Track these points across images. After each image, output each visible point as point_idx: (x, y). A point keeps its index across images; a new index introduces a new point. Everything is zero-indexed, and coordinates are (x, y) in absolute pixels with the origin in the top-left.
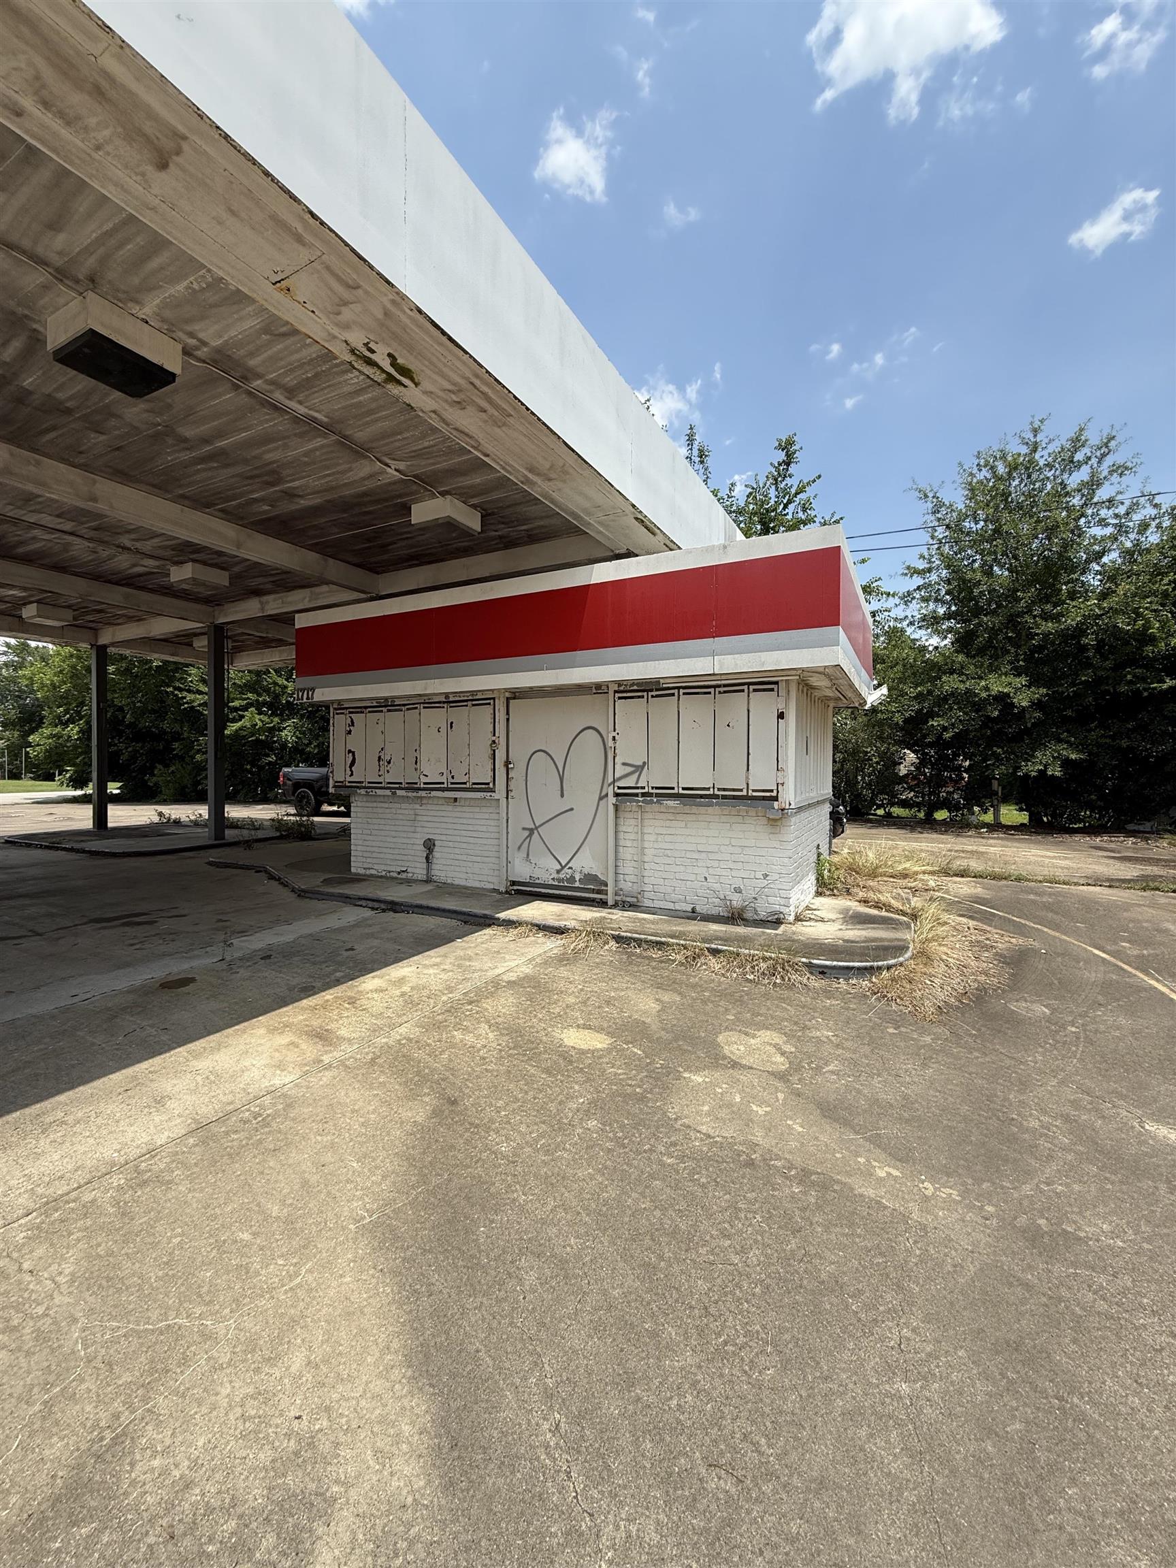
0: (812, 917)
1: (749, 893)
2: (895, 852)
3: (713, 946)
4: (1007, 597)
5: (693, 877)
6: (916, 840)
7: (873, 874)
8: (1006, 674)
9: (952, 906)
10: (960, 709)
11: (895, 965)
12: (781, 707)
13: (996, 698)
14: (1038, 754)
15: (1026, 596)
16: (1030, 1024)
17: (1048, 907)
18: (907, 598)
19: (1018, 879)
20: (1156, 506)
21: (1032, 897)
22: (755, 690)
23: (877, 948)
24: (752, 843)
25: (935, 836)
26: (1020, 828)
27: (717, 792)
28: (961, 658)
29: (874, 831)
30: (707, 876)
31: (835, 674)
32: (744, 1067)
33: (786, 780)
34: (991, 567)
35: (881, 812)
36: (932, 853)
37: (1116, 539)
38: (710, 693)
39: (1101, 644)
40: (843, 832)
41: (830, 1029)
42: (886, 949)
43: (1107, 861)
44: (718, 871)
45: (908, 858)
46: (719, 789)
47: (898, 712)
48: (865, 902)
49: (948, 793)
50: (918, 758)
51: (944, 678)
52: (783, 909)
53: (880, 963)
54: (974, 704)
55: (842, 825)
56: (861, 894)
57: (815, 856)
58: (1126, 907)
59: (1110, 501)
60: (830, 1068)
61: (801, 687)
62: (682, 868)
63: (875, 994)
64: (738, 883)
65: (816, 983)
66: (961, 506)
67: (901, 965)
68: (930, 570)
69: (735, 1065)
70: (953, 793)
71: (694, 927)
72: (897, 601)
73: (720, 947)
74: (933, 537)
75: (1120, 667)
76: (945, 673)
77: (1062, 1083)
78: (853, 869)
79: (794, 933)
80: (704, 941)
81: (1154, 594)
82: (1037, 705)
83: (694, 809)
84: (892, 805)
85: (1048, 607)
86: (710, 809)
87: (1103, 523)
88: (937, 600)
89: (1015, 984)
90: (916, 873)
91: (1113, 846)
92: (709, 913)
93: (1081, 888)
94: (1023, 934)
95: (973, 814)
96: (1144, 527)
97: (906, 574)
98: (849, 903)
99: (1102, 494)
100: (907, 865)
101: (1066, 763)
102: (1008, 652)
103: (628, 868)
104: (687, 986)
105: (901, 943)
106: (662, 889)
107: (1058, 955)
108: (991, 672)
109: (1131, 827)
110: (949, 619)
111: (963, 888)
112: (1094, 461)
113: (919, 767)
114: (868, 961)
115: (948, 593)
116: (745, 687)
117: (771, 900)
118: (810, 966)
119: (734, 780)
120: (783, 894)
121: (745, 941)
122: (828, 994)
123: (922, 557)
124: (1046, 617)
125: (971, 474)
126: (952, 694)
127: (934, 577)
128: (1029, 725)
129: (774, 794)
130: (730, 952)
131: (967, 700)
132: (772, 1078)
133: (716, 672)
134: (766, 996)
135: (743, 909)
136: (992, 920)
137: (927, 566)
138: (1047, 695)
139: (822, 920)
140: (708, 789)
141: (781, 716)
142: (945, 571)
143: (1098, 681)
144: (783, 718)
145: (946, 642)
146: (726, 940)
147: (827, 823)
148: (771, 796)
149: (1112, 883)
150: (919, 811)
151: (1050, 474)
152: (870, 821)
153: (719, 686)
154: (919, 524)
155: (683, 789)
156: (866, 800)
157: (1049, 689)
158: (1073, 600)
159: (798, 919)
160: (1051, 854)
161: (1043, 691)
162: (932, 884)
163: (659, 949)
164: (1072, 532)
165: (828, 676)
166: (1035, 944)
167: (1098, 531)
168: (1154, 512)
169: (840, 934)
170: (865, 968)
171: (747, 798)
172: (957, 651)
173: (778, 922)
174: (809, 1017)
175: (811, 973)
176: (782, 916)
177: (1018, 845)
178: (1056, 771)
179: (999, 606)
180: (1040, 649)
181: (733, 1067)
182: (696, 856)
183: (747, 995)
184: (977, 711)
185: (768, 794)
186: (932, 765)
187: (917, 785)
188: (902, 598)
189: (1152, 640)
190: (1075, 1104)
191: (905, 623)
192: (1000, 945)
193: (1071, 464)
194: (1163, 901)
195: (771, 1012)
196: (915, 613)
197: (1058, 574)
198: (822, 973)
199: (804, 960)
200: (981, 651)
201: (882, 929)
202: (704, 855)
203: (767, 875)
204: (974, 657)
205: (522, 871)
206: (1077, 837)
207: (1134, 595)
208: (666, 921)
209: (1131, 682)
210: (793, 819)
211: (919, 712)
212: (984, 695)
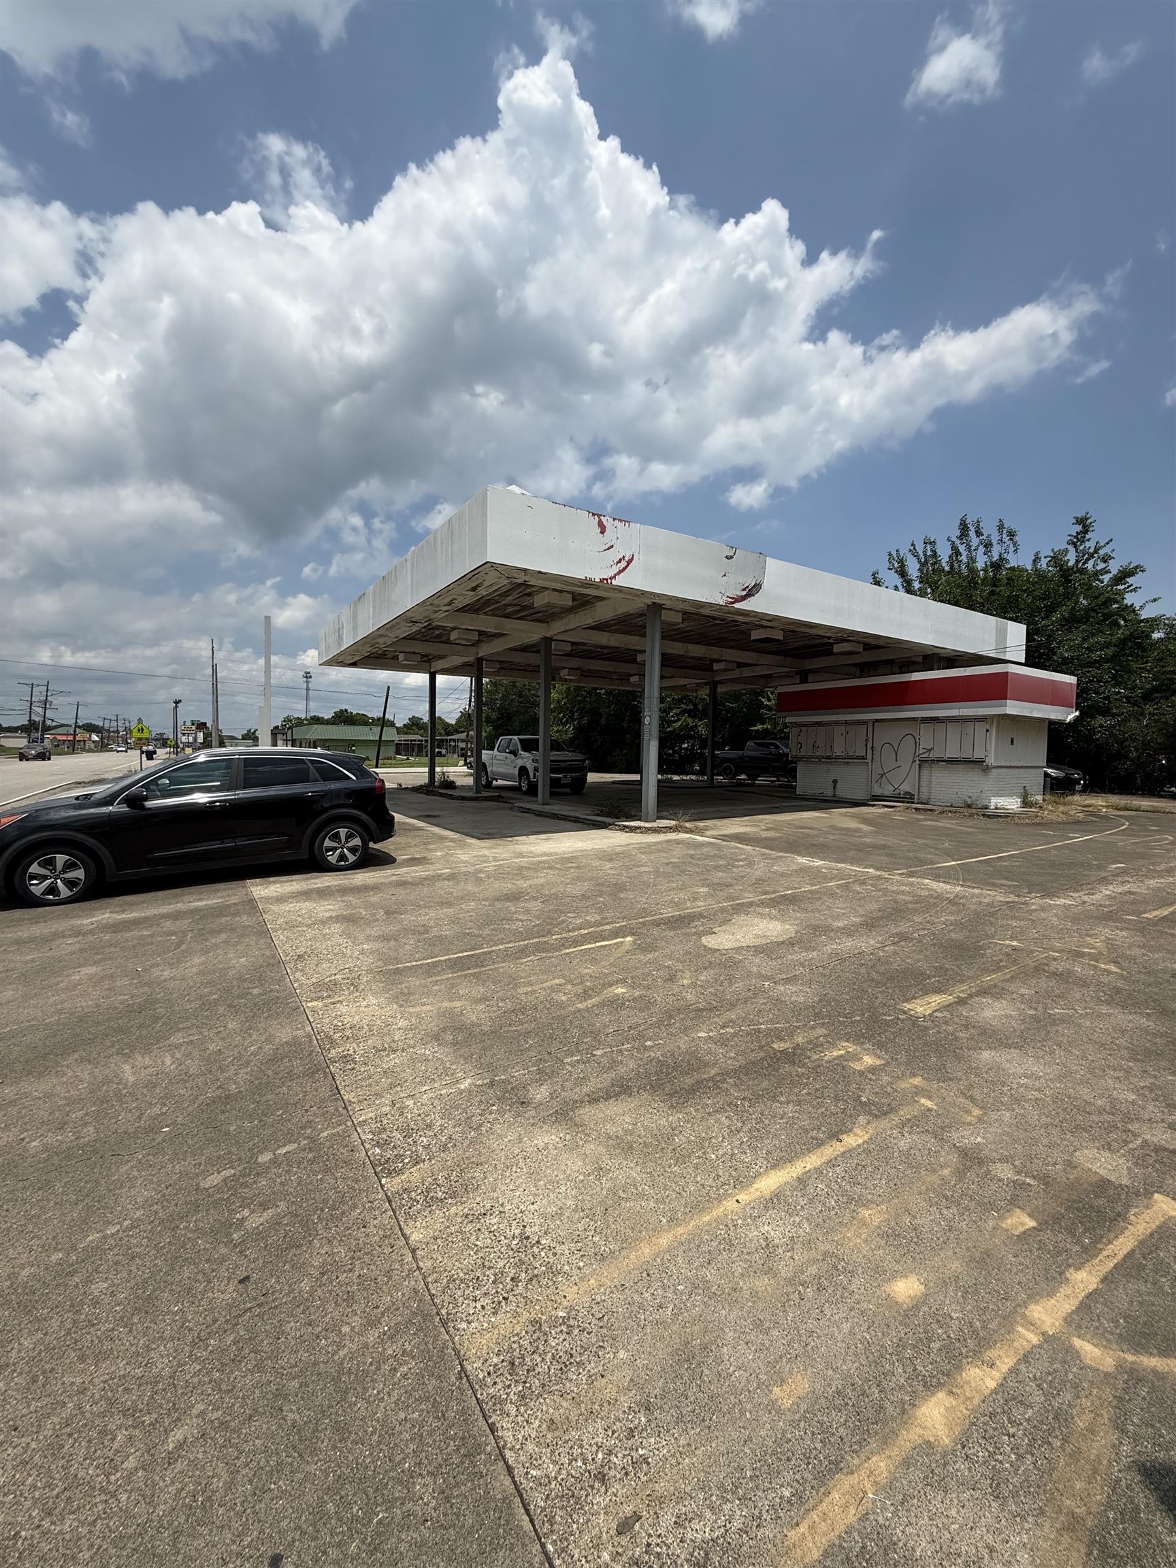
1: (975, 798)
12: (988, 727)
22: (976, 722)
24: (975, 779)
27: (961, 760)
30: (957, 791)
33: (989, 755)
38: (959, 722)
44: (962, 790)
57: (1021, 790)
62: (947, 789)
64: (970, 793)
83: (953, 766)
86: (958, 766)
103: (924, 790)
106: (940, 797)
116: (973, 720)
117: (983, 800)
119: (968, 755)
120: (988, 798)
135: (971, 804)
140: (957, 758)
144: (989, 732)
148: (983, 761)
153: (963, 720)
155: (948, 758)
159: (996, 808)
171: (973, 761)
173: (986, 808)
176: (988, 806)
182: (953, 784)
202: (956, 784)
203: (982, 791)
205: (877, 791)
210: (993, 770)
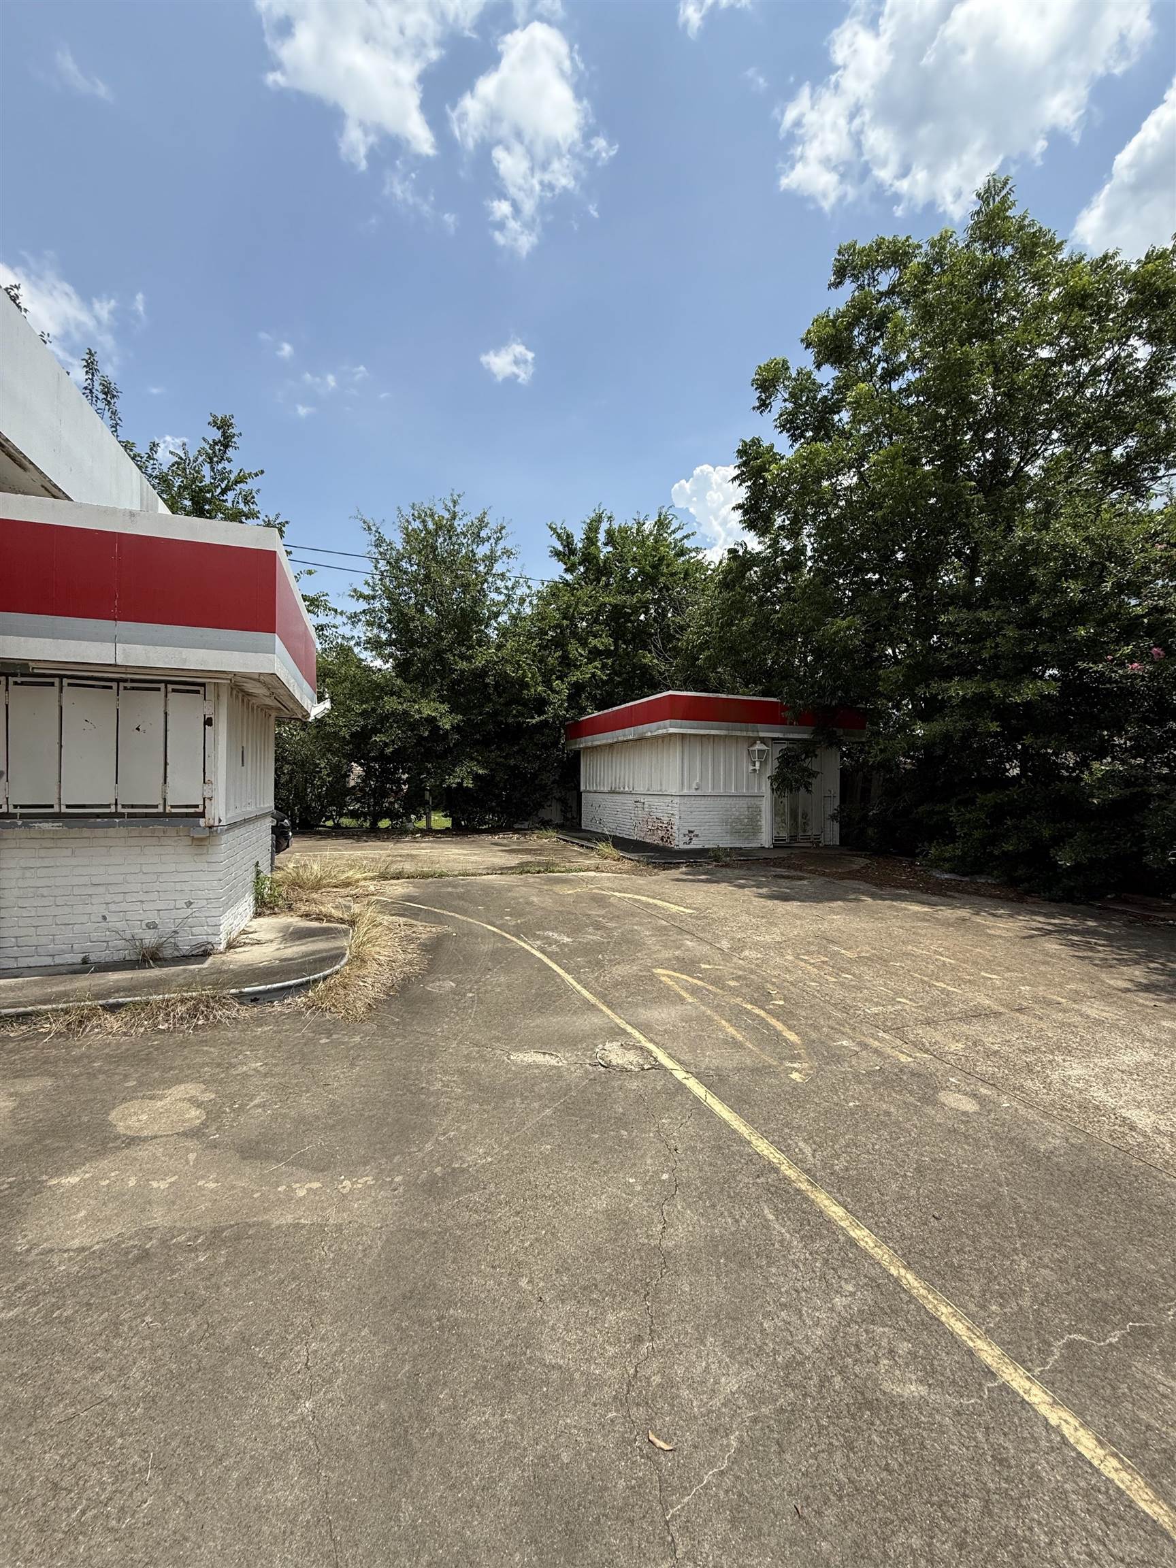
0: (247, 941)
1: (167, 928)
2: (338, 862)
3: (111, 1001)
4: (435, 634)
5: (84, 919)
6: (362, 849)
7: (317, 886)
8: (434, 700)
9: (385, 907)
10: (399, 728)
11: (330, 975)
12: (209, 713)
13: (426, 719)
14: (457, 769)
15: (449, 637)
16: (442, 999)
17: (461, 897)
18: (354, 618)
19: (441, 876)
20: (529, 587)
21: (450, 889)
22: (174, 690)
23: (315, 961)
24: (172, 868)
25: (379, 843)
26: (445, 832)
27: (120, 810)
28: (399, 681)
29: (322, 843)
30: (106, 913)
31: (272, 682)
32: (145, 1140)
33: (215, 795)
34: (423, 607)
35: (330, 823)
36: (373, 860)
37: (506, 606)
38: (110, 688)
39: (497, 683)
40: (288, 846)
41: (258, 1059)
42: (323, 960)
43: (501, 854)
44: (124, 906)
45: (351, 867)
46: (124, 806)
47: (345, 726)
48: (307, 916)
49: (391, 803)
50: (364, 771)
51: (386, 698)
52: (212, 939)
53: (316, 976)
54: (410, 724)
55: (287, 839)
56: (304, 908)
57: (254, 875)
58: (510, 889)
59: (503, 575)
60: (255, 1102)
61: (234, 692)
62: (67, 910)
63: (310, 1007)
64: (153, 917)
65: (245, 1013)
66: (400, 547)
67: (337, 973)
68: (374, 597)
69: (132, 1141)
70: (394, 803)
71: (83, 983)
72: (345, 620)
73: (120, 1000)
74: (376, 568)
75: (508, 704)
76: (386, 694)
77: (460, 1042)
78: (297, 884)
79: (223, 963)
80: (97, 997)
81: (528, 651)
82: (456, 728)
83: (86, 832)
84: (341, 815)
85: (463, 649)
86: (111, 831)
87: (497, 590)
88: (379, 626)
89: (431, 969)
90: (358, 881)
91: (505, 841)
92: (107, 959)
93: (484, 877)
94: (441, 923)
95: (410, 821)
96: (522, 601)
97: (353, 596)
98: (290, 920)
99: (498, 568)
100: (350, 874)
101: (477, 778)
102: (436, 682)
104: (66, 1061)
105: (339, 951)
106: (33, 941)
107: (464, 935)
108: (422, 697)
109: (516, 826)
110: (390, 645)
111: (398, 889)
112: (492, 541)
113: (365, 779)
114: (305, 976)
115: (389, 621)
116: (162, 686)
117: (196, 930)
118: (240, 997)
119: (147, 794)
120: (211, 921)
121: (158, 985)
122: (259, 1022)
123: (367, 583)
124: (463, 657)
125: (407, 521)
126: (393, 714)
127: (377, 605)
128: (451, 745)
129: (200, 809)
130: (135, 1003)
131: (403, 719)
132: (182, 1139)
133: (119, 662)
134: (183, 1044)
135: (159, 947)
136: (418, 915)
137: (372, 593)
138: (463, 721)
139: (259, 943)
140: (108, 806)
141: (208, 722)
142: (386, 602)
143: (496, 713)
144: (210, 725)
145: (389, 665)
146: (131, 989)
147: (268, 839)
148: (196, 813)
149: (504, 871)
150: (365, 821)
151: (464, 541)
152: (320, 833)
153: (125, 681)
154: (363, 552)
155: (68, 806)
156: (315, 812)
157: (464, 716)
158: (480, 646)
159: (230, 946)
160: (465, 852)
161: (460, 717)
162: (372, 888)
163: (23, 1024)
164: (479, 592)
165: (265, 684)
166: (450, 929)
167: (493, 595)
168: (528, 591)
169: (278, 954)
170: (301, 985)
171: (164, 815)
172: (397, 676)
173: (206, 954)
174: (236, 1052)
175: (241, 1004)
176: (210, 947)
177: (441, 846)
178: (468, 784)
179: (430, 641)
180: (459, 682)
181: (128, 1146)
182: (90, 891)
183: (157, 1049)
184: (412, 731)
185: (192, 810)
186: (377, 777)
187: (364, 796)
188: (349, 618)
189: (527, 686)
190: (468, 1058)
191: (352, 643)
192: (423, 936)
193: (478, 539)
194: (531, 880)
195: (188, 1061)
196: (361, 635)
197: (470, 625)
198: (255, 1000)
199: (233, 991)
200: (416, 678)
201: (322, 940)
202: (101, 889)
203: (191, 903)
204: (410, 682)
206: (484, 837)
207: (517, 650)
208: (36, 983)
209: (515, 716)
210: (224, 838)
211: (364, 727)
212: (417, 716)
